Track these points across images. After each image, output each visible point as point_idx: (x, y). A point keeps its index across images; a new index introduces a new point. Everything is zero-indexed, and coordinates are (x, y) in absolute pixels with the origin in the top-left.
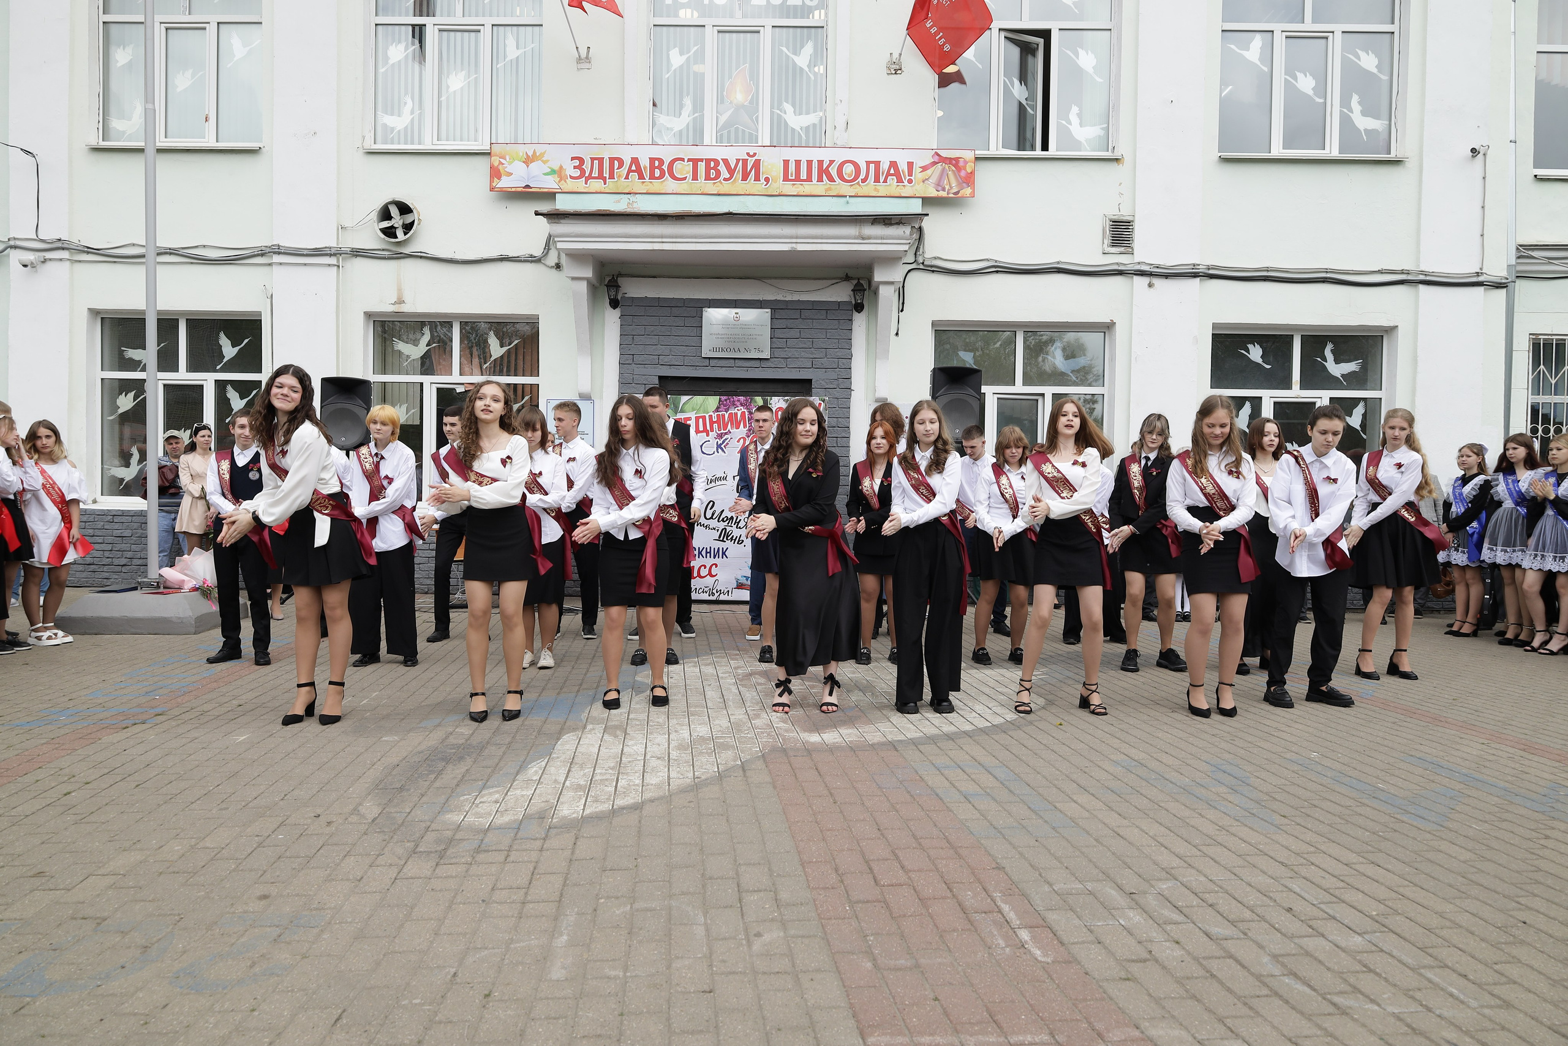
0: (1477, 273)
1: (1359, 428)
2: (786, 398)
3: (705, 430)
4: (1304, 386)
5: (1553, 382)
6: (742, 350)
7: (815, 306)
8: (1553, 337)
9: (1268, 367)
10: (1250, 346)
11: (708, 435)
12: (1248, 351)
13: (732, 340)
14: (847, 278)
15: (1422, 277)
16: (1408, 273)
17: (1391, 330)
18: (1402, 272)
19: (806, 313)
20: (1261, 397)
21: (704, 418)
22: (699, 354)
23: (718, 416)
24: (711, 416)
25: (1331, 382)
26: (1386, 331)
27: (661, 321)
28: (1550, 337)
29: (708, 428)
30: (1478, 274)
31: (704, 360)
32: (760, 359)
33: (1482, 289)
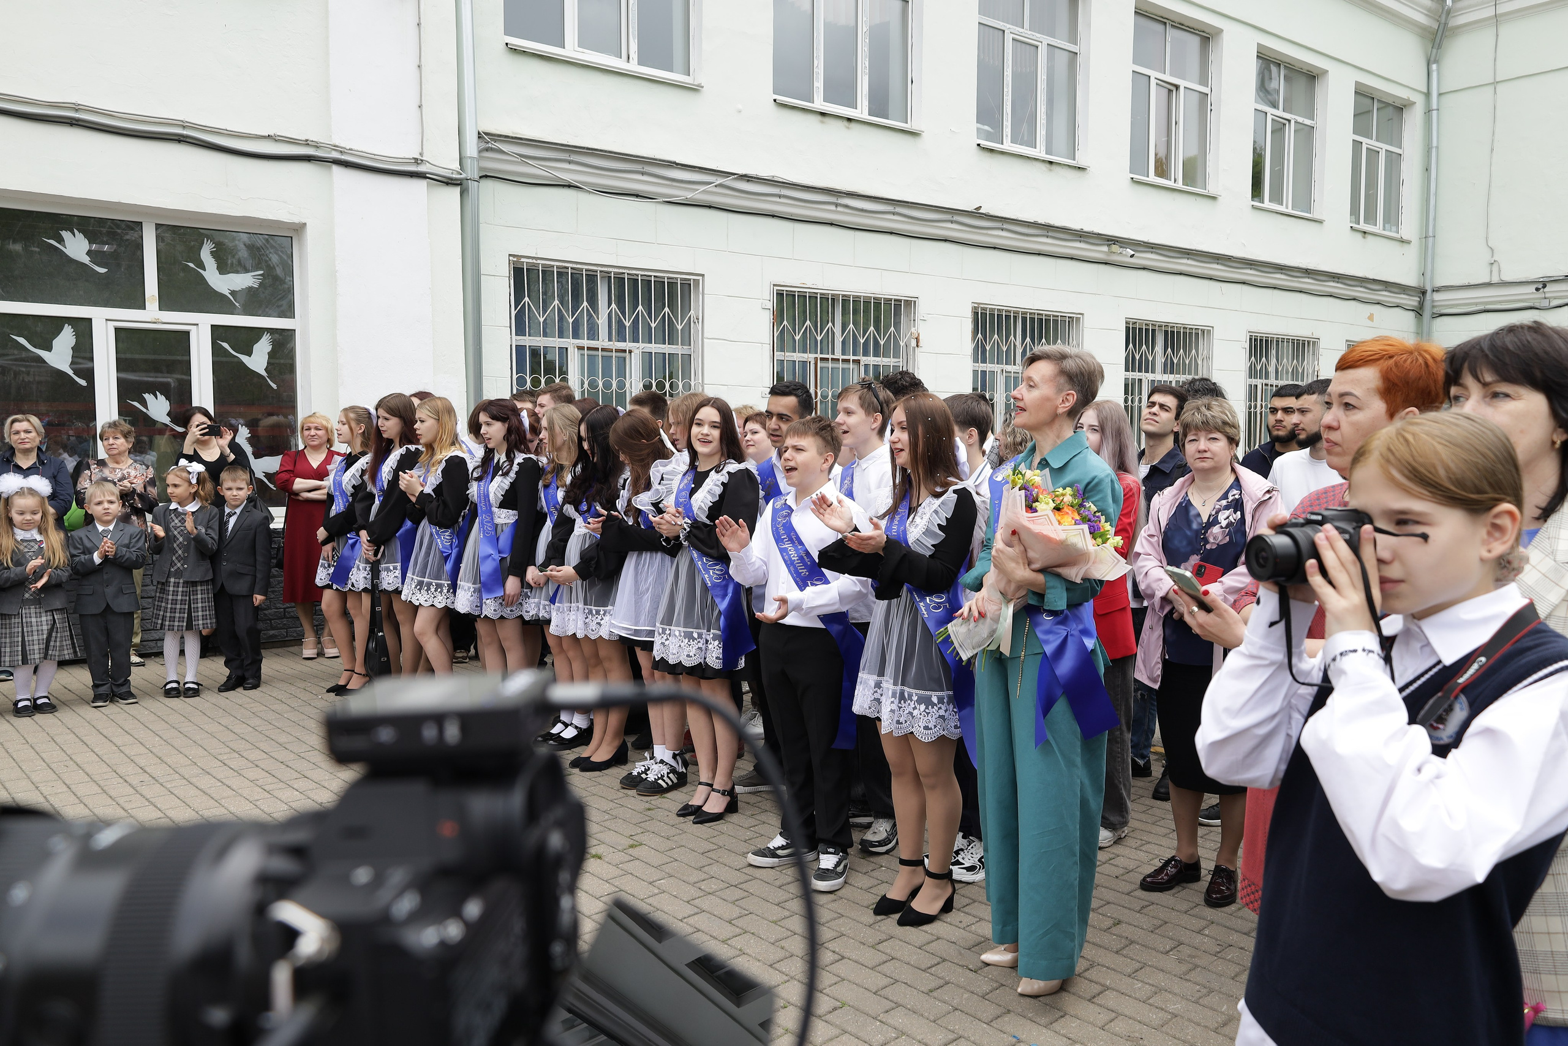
0: (416, 159)
1: (264, 373)
4: (165, 303)
5: (542, 320)
8: (539, 262)
9: (102, 270)
10: (66, 234)
12: (61, 240)
15: (335, 155)
16: (317, 146)
17: (299, 228)
18: (307, 143)
20: (90, 320)
25: (212, 301)
26: (296, 230)
28: (534, 261)
30: (417, 162)
33: (423, 183)
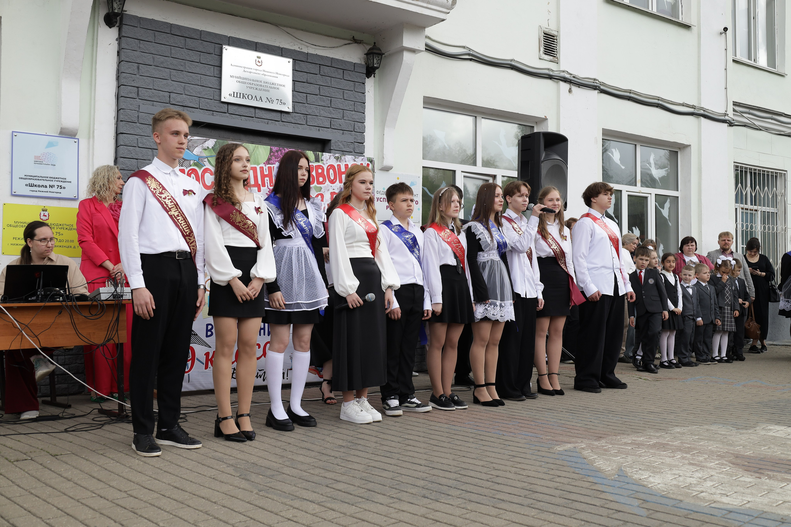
0: (725, 114)
2: (337, 155)
3: (257, 185)
6: (264, 99)
7: (333, 63)
9: (624, 167)
10: (614, 150)
11: (259, 190)
12: (612, 154)
13: (253, 86)
14: (355, 41)
15: (702, 112)
16: (695, 108)
17: (684, 148)
19: (326, 70)
20: (621, 191)
21: (254, 170)
22: (217, 98)
23: (270, 168)
24: (262, 168)
26: (680, 148)
27: (173, 52)
29: (260, 182)
31: (222, 105)
32: (281, 112)
33: (726, 125)
